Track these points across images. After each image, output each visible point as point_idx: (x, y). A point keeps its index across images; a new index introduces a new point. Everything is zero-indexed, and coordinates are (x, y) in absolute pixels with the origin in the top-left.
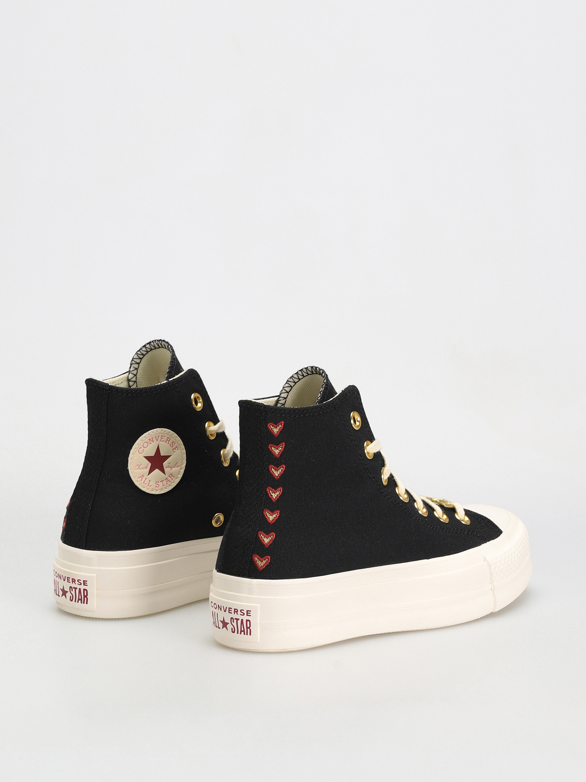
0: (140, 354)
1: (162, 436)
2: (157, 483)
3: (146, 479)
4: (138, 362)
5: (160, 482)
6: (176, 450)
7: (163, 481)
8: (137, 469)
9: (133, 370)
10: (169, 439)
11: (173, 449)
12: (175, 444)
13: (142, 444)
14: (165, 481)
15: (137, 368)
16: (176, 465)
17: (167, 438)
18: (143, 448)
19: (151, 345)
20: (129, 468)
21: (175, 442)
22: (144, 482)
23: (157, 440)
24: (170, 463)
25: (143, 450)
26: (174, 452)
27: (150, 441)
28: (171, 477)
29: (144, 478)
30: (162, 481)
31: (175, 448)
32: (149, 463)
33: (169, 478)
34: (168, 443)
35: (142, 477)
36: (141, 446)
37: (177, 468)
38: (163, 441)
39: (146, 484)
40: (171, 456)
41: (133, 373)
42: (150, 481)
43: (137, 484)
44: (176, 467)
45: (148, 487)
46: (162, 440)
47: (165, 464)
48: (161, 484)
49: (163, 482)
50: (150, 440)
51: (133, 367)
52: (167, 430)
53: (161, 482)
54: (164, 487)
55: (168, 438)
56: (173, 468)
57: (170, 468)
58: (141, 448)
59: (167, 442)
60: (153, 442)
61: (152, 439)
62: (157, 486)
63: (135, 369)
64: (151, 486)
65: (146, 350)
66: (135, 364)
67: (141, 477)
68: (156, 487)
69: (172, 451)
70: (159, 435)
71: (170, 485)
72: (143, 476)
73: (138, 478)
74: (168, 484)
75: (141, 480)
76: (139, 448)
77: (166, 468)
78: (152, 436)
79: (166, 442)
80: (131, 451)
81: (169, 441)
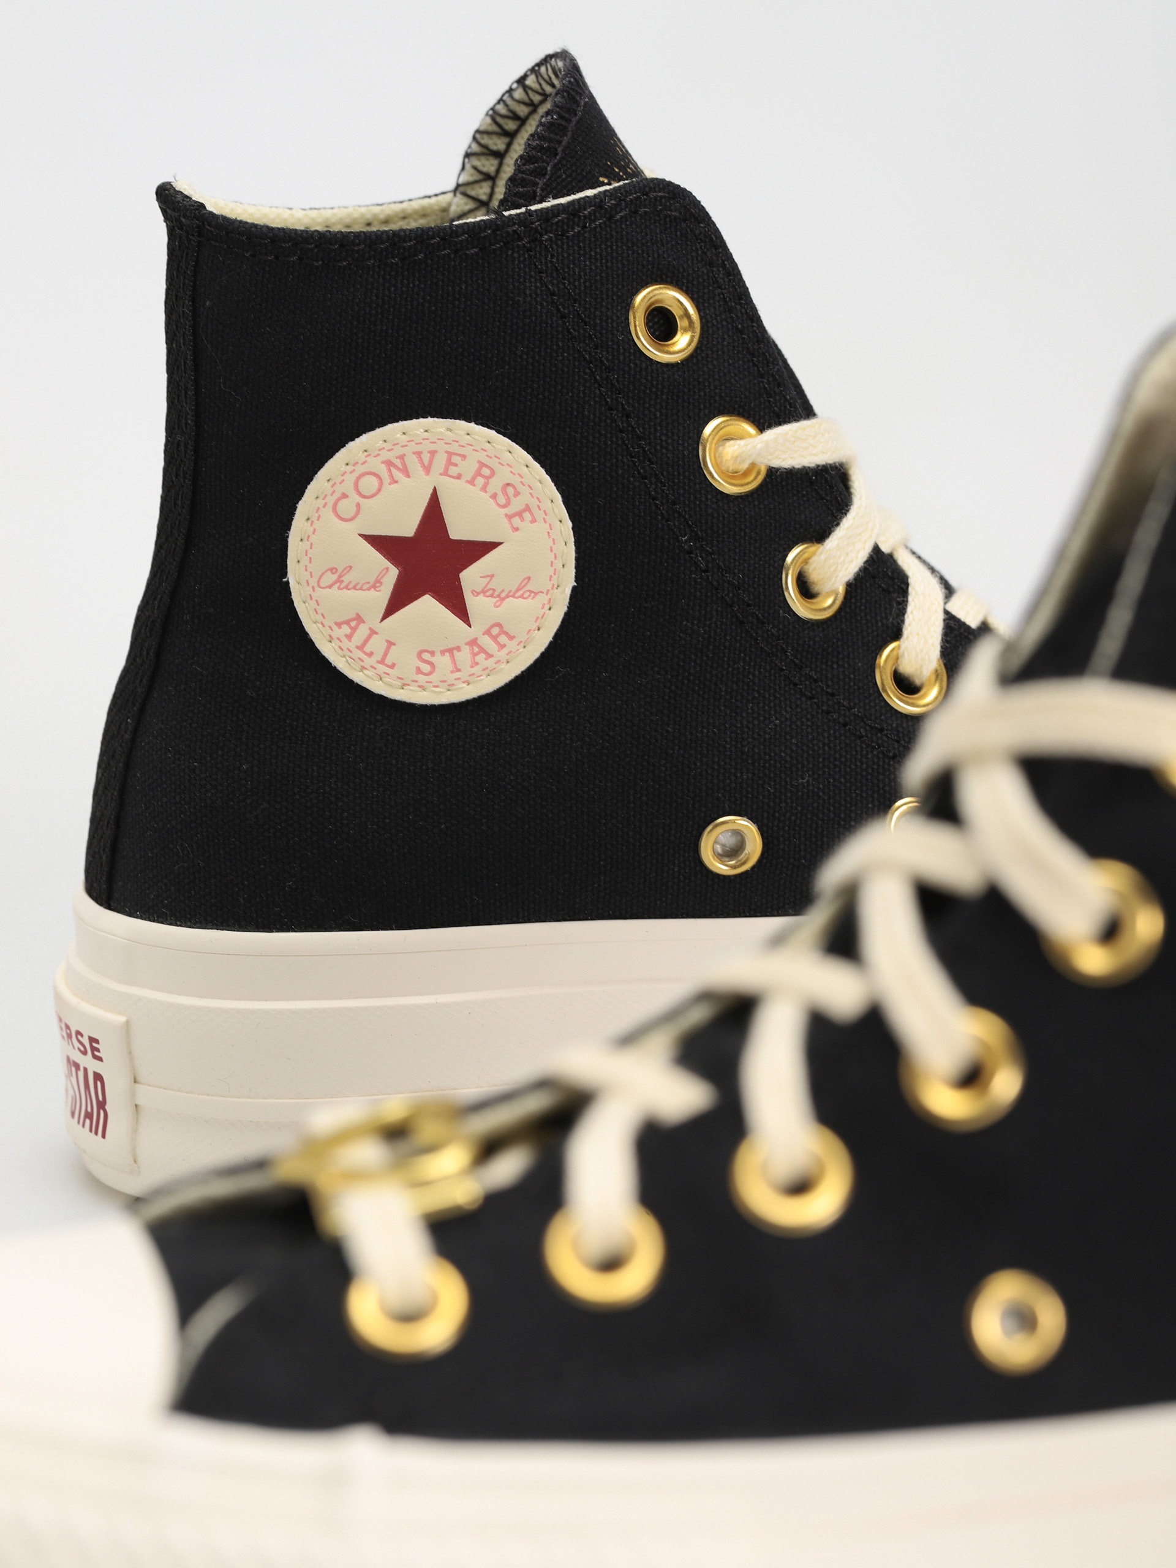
0: (503, 116)
1: (450, 454)
2: (426, 656)
3: (373, 632)
4: (495, 148)
5: (438, 654)
6: (522, 520)
7: (458, 649)
8: (330, 587)
9: (471, 179)
10: (486, 472)
11: (509, 517)
12: (517, 494)
13: (350, 479)
14: (466, 650)
15: (493, 174)
16: (524, 589)
17: (477, 465)
18: (355, 498)
19: (540, 78)
20: (292, 577)
21: (520, 487)
22: (360, 648)
23: (427, 469)
24: (492, 576)
25: (358, 505)
26: (517, 529)
27: (390, 470)
28: (495, 638)
29: (362, 631)
30: (450, 651)
31: (519, 514)
32: (386, 563)
33: (486, 642)
34: (484, 489)
35: (353, 624)
36: (348, 486)
37: (530, 600)
38: (459, 477)
39: (370, 654)
40: (500, 543)
41: (473, 193)
42: (390, 644)
43: (327, 650)
44: (522, 596)
45: (382, 668)
46: (453, 470)
47: (471, 577)
48: (443, 662)
49: (455, 652)
50: (389, 464)
51: (475, 168)
52: (479, 428)
53: (443, 652)
54: (458, 675)
55: (482, 465)
56: (507, 596)
57: (492, 596)
58: (345, 496)
59: (480, 481)
60: (408, 476)
61: (398, 462)
62: (426, 668)
63: (478, 177)
64: (393, 666)
65: (526, 99)
66: (482, 154)
67: (347, 622)
68: (419, 671)
69: (508, 525)
70: (433, 447)
71: (489, 672)
72: (359, 619)
73: (335, 627)
74: (477, 664)
75: (349, 637)
76: (337, 495)
77: (476, 593)
78: (399, 450)
79: (472, 482)
80: (301, 505)
81: (487, 478)
